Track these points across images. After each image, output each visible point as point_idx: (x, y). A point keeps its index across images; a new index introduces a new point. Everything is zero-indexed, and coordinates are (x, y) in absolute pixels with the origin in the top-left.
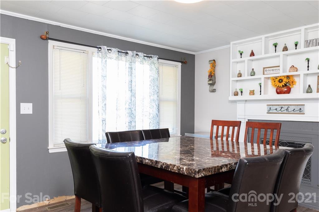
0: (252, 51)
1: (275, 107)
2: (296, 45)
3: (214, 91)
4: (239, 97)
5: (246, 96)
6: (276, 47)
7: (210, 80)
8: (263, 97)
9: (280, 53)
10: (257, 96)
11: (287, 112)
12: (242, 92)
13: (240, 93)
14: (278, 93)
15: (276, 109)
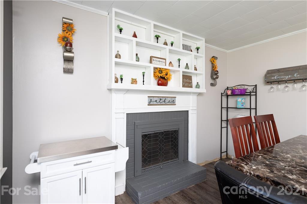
0: (135, 33)
1: (155, 99)
2: (172, 44)
7: (67, 51)
11: (165, 104)
12: (122, 79)
13: (119, 80)
14: (159, 84)
15: (156, 101)
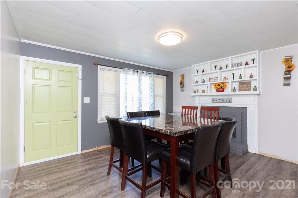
0: (203, 70)
1: (216, 99)
2: (227, 66)
3: (183, 91)
4: (197, 94)
5: (200, 93)
6: (216, 67)
7: (181, 85)
8: (209, 94)
9: (218, 70)
10: (206, 93)
11: (223, 102)
12: (198, 91)
13: (197, 92)
14: (217, 92)
15: (217, 100)
